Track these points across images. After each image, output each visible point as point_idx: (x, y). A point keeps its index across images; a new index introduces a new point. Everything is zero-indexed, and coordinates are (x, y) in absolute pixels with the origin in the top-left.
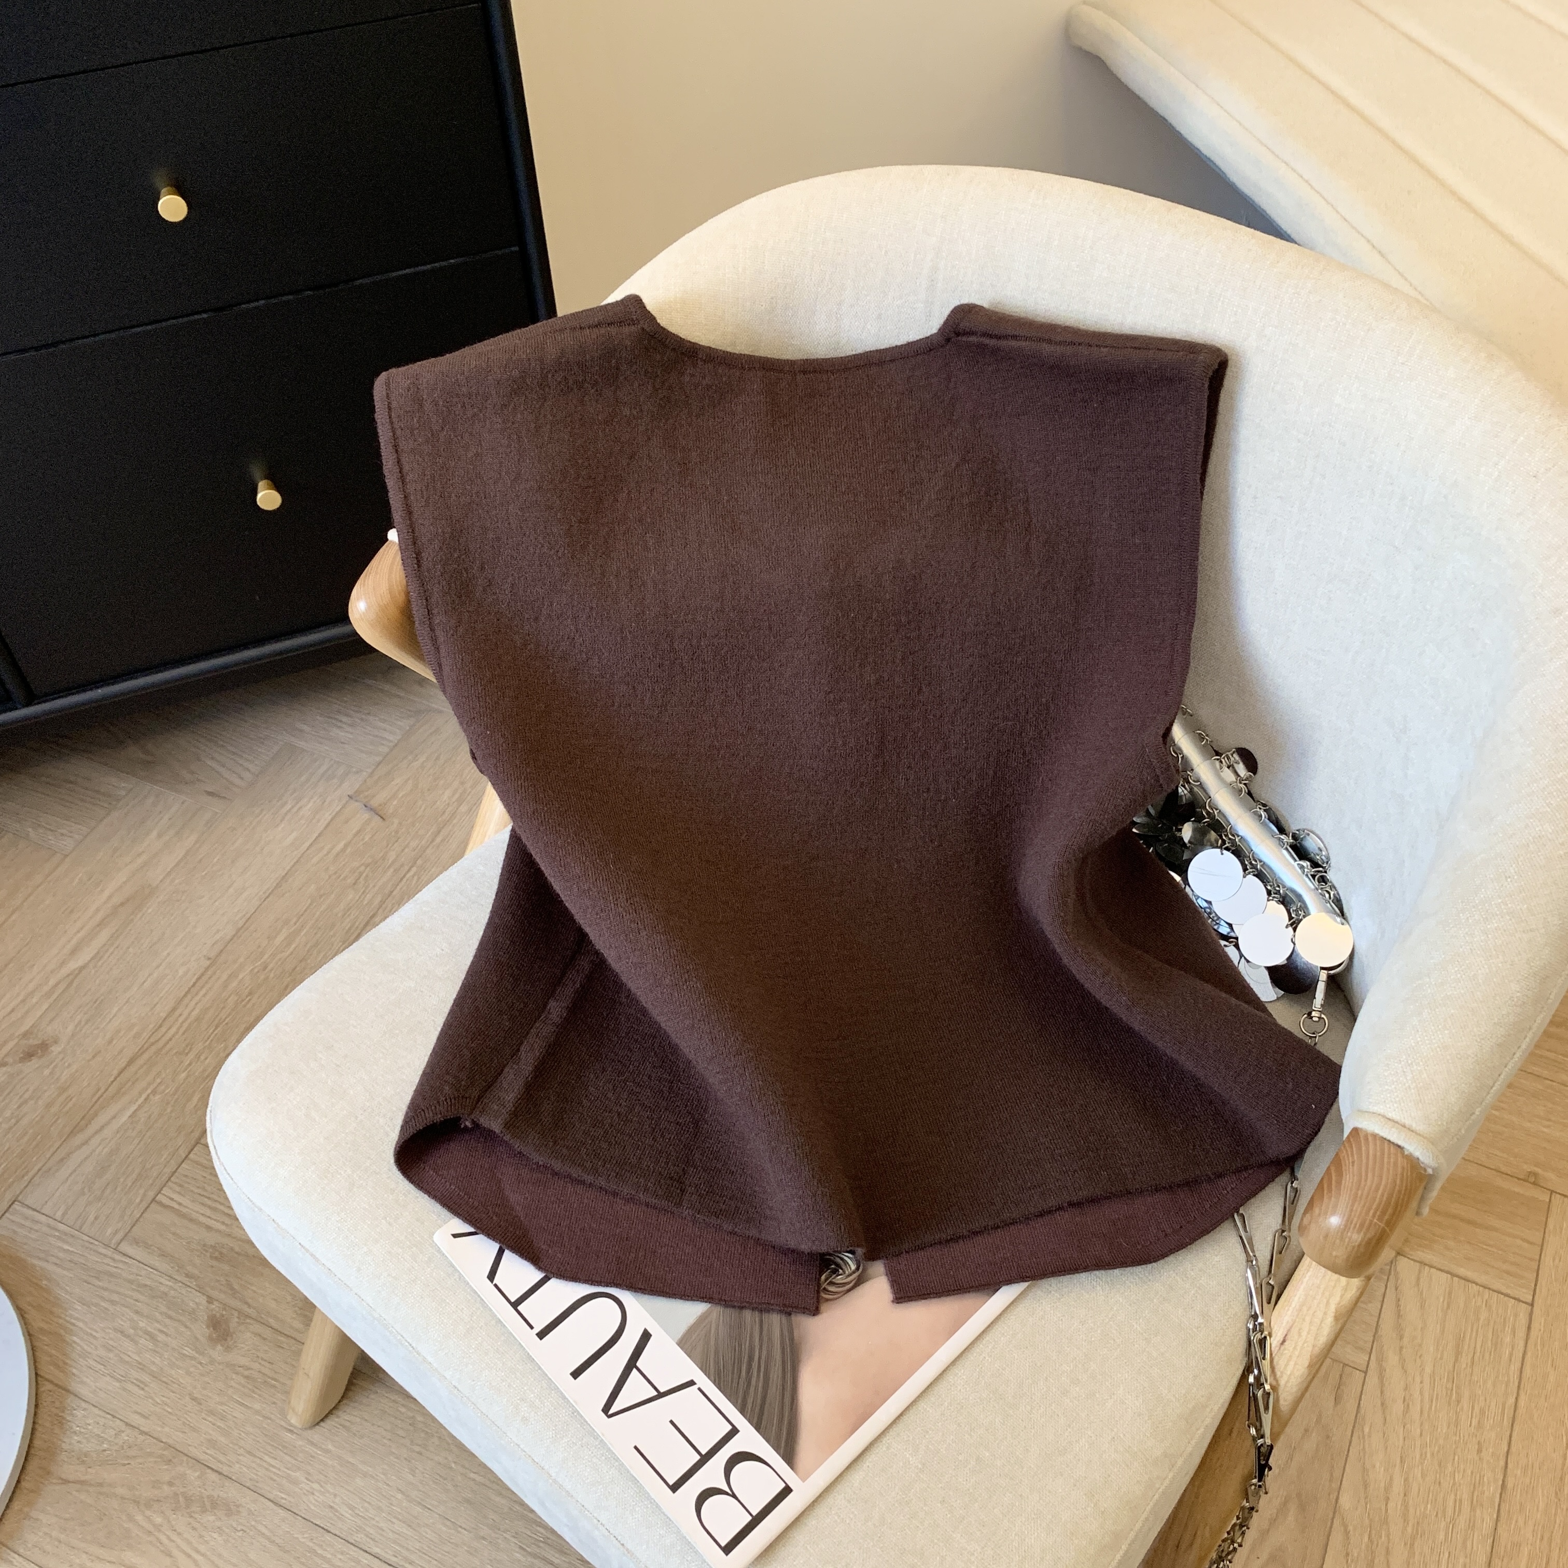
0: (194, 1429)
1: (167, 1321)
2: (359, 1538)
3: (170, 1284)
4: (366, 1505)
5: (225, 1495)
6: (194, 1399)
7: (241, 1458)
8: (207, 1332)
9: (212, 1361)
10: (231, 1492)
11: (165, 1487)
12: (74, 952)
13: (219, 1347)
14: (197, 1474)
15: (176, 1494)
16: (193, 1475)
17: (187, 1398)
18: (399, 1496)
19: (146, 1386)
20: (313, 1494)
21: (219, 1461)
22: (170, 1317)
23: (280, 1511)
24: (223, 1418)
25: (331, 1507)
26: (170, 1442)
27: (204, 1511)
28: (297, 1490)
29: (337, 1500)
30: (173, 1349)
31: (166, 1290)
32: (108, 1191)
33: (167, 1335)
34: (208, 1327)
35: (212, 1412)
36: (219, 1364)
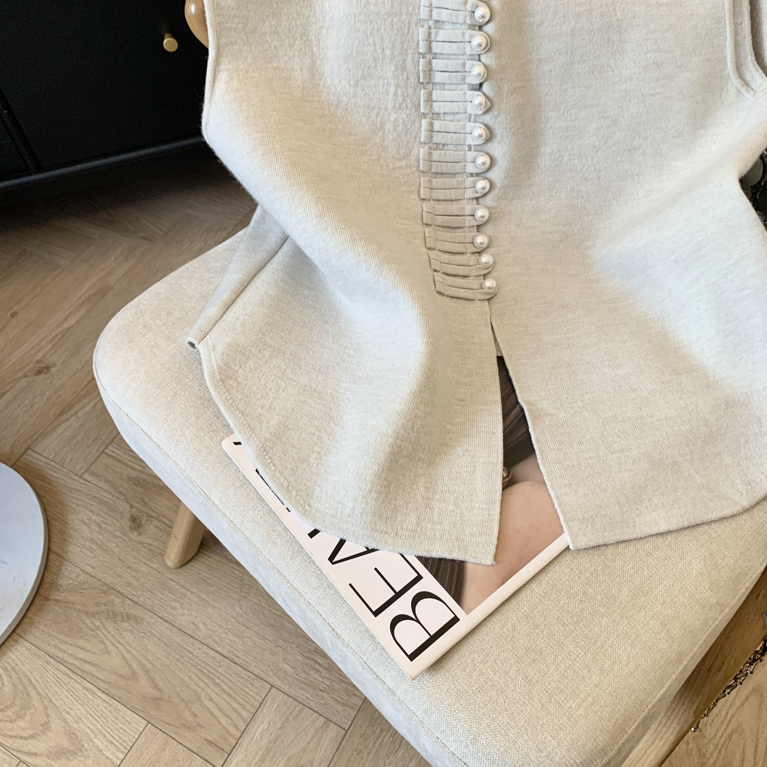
0: (119, 576)
1: (107, 517)
2: (209, 641)
3: (110, 497)
4: (214, 624)
5: (135, 613)
6: (121, 560)
7: (145, 593)
8: (129, 524)
9: (131, 540)
10: (139, 612)
11: (103, 607)
12: (66, 319)
13: (136, 533)
14: (120, 600)
15: (108, 610)
16: (118, 600)
17: (117, 559)
18: (233, 620)
19: (94, 551)
20: (184, 615)
21: (133, 595)
22: (109, 515)
23: (166, 623)
24: (136, 571)
25: (194, 623)
26: (107, 582)
27: (123, 621)
28: (175, 613)
29: (197, 620)
30: (110, 532)
31: (106, 500)
32: (79, 445)
33: (107, 524)
34: (130, 521)
35: (129, 567)
36: (135, 541)
